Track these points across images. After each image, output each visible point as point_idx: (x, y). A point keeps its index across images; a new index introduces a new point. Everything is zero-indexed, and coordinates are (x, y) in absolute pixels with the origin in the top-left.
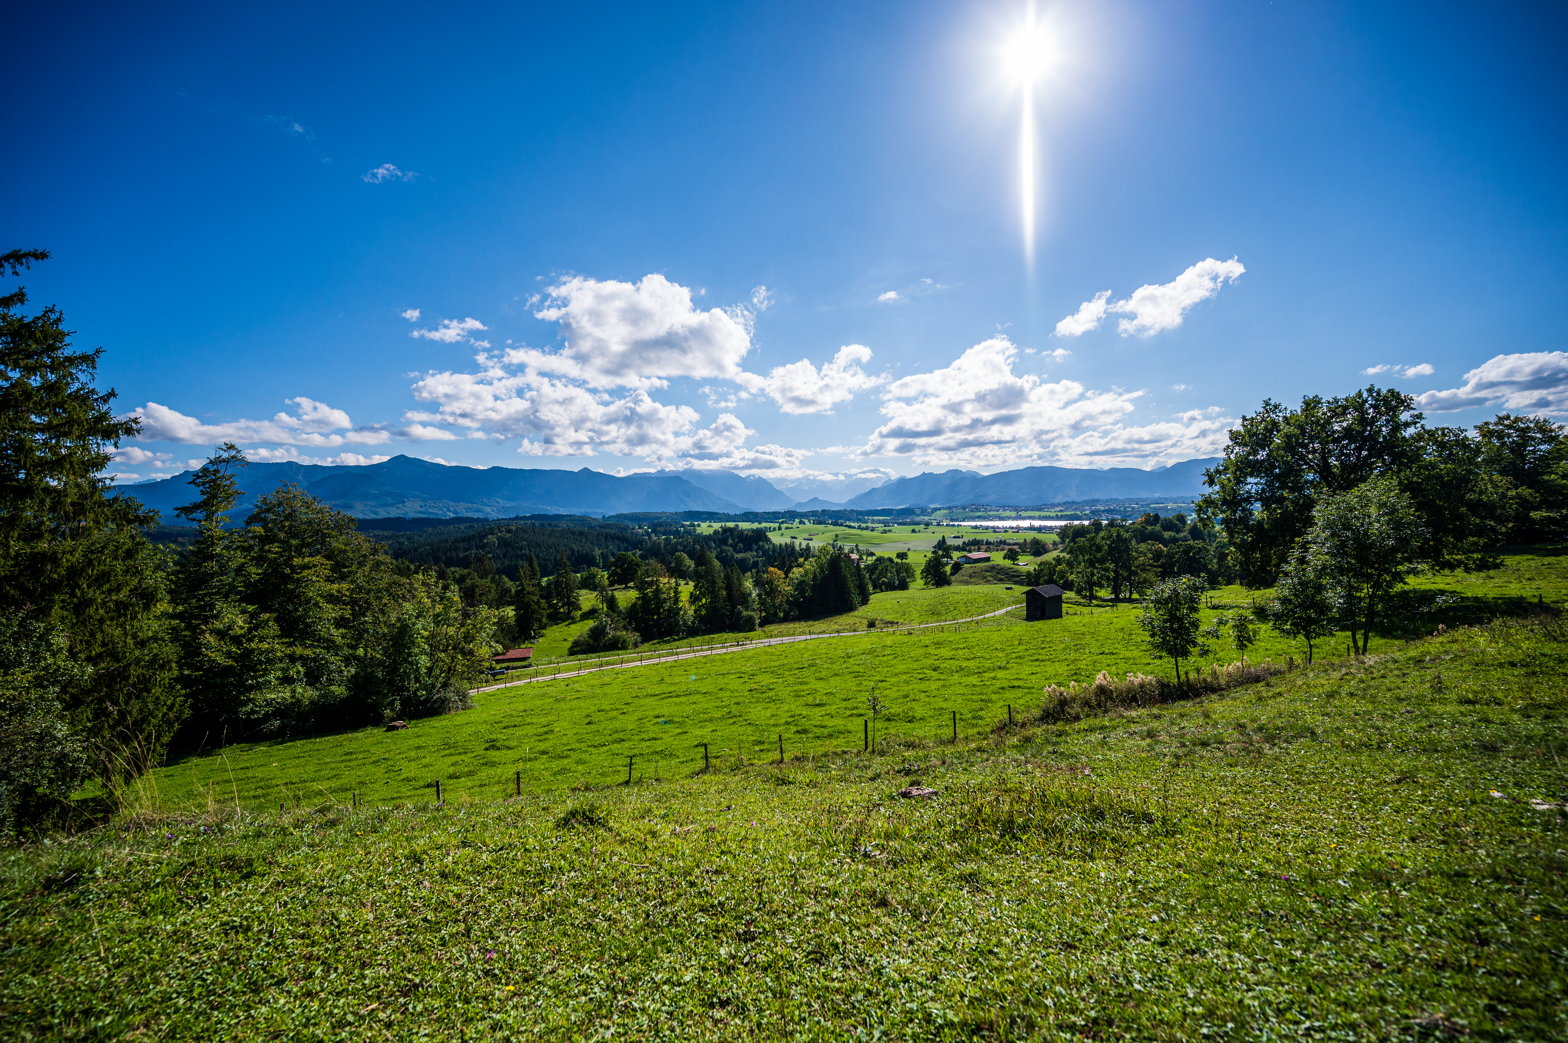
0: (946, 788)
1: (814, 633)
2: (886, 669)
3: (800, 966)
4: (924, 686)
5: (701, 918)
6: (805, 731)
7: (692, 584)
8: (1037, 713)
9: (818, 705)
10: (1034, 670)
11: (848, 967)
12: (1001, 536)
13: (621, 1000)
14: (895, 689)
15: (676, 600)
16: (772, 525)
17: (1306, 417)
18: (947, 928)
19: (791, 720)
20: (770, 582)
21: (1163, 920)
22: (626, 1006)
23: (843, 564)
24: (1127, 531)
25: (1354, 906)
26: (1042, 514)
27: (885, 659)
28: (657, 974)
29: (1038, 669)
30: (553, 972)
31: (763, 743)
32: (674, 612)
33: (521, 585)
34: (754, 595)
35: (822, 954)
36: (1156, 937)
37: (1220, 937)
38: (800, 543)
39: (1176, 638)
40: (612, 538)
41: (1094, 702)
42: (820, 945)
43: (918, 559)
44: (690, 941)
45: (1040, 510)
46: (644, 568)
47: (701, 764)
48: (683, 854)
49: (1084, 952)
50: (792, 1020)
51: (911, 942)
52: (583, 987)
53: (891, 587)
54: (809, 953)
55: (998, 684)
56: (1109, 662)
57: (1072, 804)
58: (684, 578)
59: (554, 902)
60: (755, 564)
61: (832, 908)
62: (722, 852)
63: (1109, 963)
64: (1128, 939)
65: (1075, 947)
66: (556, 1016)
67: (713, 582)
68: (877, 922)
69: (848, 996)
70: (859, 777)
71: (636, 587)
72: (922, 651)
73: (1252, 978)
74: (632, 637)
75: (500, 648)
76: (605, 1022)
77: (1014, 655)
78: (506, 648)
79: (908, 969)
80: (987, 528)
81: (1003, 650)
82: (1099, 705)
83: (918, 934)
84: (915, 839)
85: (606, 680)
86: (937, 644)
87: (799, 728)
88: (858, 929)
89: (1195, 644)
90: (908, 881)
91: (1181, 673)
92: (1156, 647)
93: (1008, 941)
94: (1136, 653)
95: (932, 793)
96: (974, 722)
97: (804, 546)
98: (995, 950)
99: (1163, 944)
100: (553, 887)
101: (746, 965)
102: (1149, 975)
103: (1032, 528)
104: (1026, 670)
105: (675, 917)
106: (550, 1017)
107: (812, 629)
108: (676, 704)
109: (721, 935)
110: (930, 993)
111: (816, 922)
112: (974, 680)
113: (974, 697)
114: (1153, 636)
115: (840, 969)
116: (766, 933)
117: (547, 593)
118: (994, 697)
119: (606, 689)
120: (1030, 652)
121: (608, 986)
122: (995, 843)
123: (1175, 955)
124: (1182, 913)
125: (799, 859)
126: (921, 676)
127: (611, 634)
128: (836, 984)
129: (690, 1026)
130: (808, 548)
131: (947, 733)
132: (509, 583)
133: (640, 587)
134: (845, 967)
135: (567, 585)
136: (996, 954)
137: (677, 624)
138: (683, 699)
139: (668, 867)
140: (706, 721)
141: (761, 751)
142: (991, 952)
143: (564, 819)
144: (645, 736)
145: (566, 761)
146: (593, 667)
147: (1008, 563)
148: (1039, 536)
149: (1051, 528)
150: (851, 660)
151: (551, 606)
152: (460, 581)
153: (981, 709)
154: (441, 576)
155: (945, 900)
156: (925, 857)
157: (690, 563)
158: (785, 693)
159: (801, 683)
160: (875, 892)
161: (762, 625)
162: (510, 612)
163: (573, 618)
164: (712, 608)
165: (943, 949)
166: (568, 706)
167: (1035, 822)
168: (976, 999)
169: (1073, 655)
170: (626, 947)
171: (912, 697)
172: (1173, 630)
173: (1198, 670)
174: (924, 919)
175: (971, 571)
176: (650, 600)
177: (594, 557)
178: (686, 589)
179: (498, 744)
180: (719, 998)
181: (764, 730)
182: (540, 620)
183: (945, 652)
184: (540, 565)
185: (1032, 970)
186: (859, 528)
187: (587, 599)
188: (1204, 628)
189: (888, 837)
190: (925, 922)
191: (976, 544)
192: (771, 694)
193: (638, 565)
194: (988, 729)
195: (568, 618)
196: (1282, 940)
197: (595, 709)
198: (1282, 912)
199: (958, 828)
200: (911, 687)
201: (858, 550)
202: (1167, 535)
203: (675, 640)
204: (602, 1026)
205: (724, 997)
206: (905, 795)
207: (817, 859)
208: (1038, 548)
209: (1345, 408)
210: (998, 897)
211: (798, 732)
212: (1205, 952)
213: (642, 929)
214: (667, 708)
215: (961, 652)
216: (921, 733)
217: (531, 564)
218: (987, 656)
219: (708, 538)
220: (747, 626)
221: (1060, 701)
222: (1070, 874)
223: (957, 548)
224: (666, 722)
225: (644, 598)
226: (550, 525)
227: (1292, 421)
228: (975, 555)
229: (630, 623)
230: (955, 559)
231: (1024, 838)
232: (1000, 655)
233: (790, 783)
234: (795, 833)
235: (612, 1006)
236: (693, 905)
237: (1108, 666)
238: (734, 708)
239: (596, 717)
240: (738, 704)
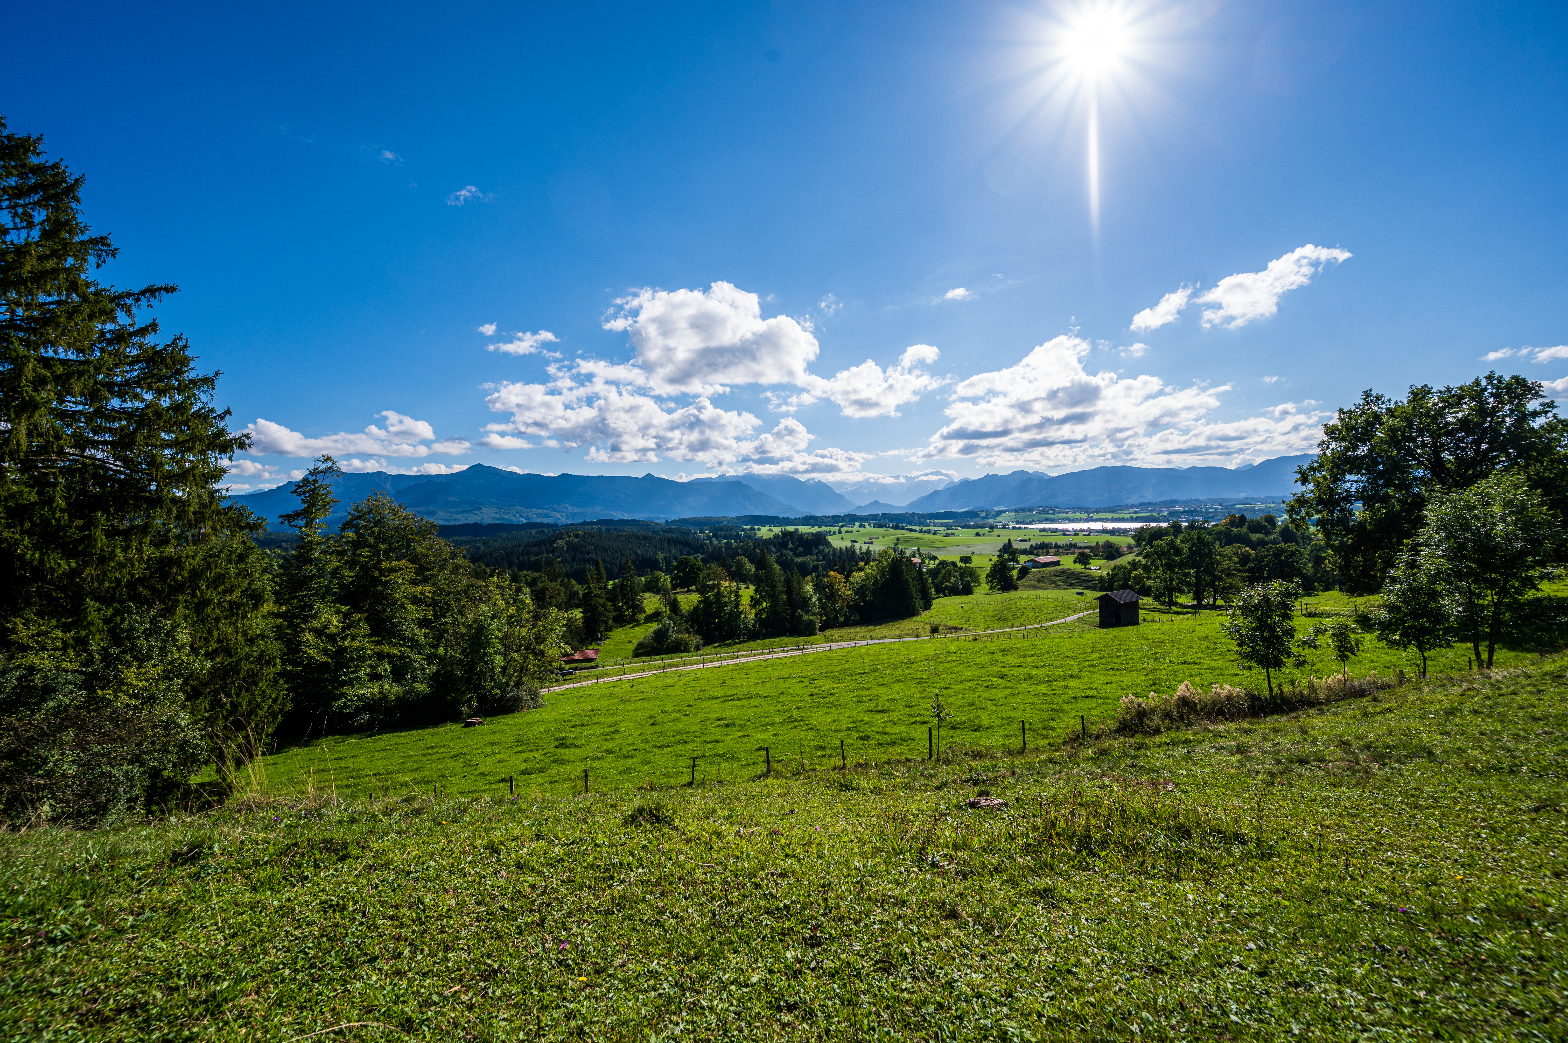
0: (1017, 799)
1: (875, 638)
2: (950, 676)
3: (868, 975)
4: (990, 694)
5: (766, 920)
6: (867, 738)
7: (752, 588)
8: (1113, 724)
9: (880, 711)
10: (1109, 679)
11: (918, 979)
12: (1071, 539)
13: (690, 998)
14: (960, 696)
15: (737, 604)
16: (833, 529)
17: (1414, 408)
18: (1022, 944)
19: (853, 725)
20: (831, 586)
21: (1260, 948)
22: (694, 1003)
23: (904, 568)
24: (1210, 534)
25: (1488, 945)
26: (1116, 516)
27: (949, 665)
28: (724, 973)
29: (1113, 679)
30: (623, 965)
31: (823, 748)
32: (735, 615)
33: (589, 588)
34: (814, 599)
35: (891, 964)
36: (1253, 966)
37: (1328, 971)
38: (860, 547)
39: (1267, 648)
40: (675, 542)
41: (1175, 714)
42: (888, 954)
43: (983, 563)
44: (756, 943)
45: (1113, 512)
46: (705, 572)
47: (762, 768)
48: (748, 855)
49: (1172, 977)
50: (861, 1028)
51: (983, 957)
52: (652, 982)
53: (954, 592)
54: (877, 962)
55: (1070, 693)
56: (1192, 672)
57: (1155, 821)
58: (745, 582)
59: (624, 897)
60: (815, 568)
61: (900, 917)
62: (787, 856)
63: (1201, 991)
64: (1221, 967)
65: (1162, 972)
66: (628, 1009)
67: (773, 586)
68: (947, 933)
69: (918, 1008)
70: (925, 785)
71: (698, 591)
72: (987, 658)
73: (1368, 1018)
74: (694, 639)
75: (568, 649)
76: (674, 1018)
77: (1087, 664)
78: (575, 649)
79: (981, 985)
80: (1056, 531)
81: (1075, 658)
82: (1182, 718)
83: (990, 949)
84: (985, 850)
85: (669, 681)
86: (1003, 650)
87: (861, 734)
88: (927, 940)
89: (1289, 654)
90: (979, 894)
91: (1273, 685)
92: (1245, 656)
93: (1088, 961)
94: (1222, 663)
95: (1002, 804)
96: (1045, 732)
97: (864, 550)
98: (1074, 970)
99: (1261, 974)
100: (622, 882)
101: (813, 970)
102: (1247, 1007)
103: (1104, 531)
104: (1100, 679)
105: (741, 918)
106: (621, 1010)
107: (874, 634)
108: (738, 707)
109: (787, 939)
110: (1005, 1010)
111: (883, 931)
112: (1043, 688)
113: (1044, 706)
114: (1240, 645)
115: (909, 980)
116: (832, 939)
117: (612, 596)
118: (1066, 707)
119: (670, 691)
120: (1104, 660)
121: (676, 983)
122: (1071, 859)
123: (1276, 986)
124: (1283, 943)
125: (865, 866)
126: (987, 684)
127: (674, 637)
128: (906, 995)
129: (758, 1028)
130: (869, 551)
131: (1016, 743)
132: (577, 587)
133: (702, 591)
134: (915, 978)
135: (632, 588)
136: (1075, 974)
137: (738, 627)
138: (744, 702)
139: (733, 868)
140: (767, 724)
141: (823, 756)
142: (1069, 971)
143: (632, 816)
144: (708, 739)
145: (631, 761)
146: (656, 668)
147: (1079, 567)
148: (1113, 539)
149: (1125, 532)
150: (913, 666)
151: (617, 608)
152: (532, 584)
153: (1052, 719)
154: (515, 579)
155: (1018, 915)
156: (996, 870)
157: (750, 568)
158: (846, 698)
159: (863, 689)
160: (944, 903)
161: (822, 629)
162: (578, 614)
163: (637, 621)
164: (772, 612)
165: (1018, 965)
166: (633, 706)
167: (1113, 839)
168: (1055, 1019)
169: (1151, 665)
170: (694, 945)
171: (978, 705)
172: (1263, 639)
173: (1293, 683)
174: (997, 933)
175: (1039, 575)
176: (712, 603)
177: (657, 561)
178: (747, 593)
179: (567, 743)
180: (786, 1001)
181: (826, 736)
182: (606, 623)
183: (1012, 659)
184: (606, 569)
185: (1115, 993)
186: (921, 531)
187: (651, 602)
188: (1299, 637)
189: (956, 847)
190: (998, 937)
191: (1044, 548)
192: (832, 699)
193: (700, 569)
194: (1060, 741)
195: (632, 621)
196: (1402, 979)
197: (659, 710)
198: (1400, 948)
199: (1030, 841)
200: (977, 695)
201: (920, 554)
202: (1255, 537)
203: (736, 643)
204: (671, 1022)
205: (791, 1001)
206: (973, 805)
207: (883, 867)
208: (1111, 552)
209: (1460, 398)
210: (1076, 914)
211: (860, 738)
212: (1311, 986)
213: (708, 928)
214: (729, 711)
215: (1029, 660)
216: (988, 743)
217: (598, 568)
218: (1058, 664)
219: (769, 542)
220: (807, 630)
222: (1154, 895)
223: (1024, 552)
224: (727, 726)
225: (706, 601)
226: (615, 530)
227: (1397, 413)
228: (1043, 559)
229: (692, 627)
230: (1022, 563)
231: (1103, 854)
232: (1072, 663)
233: (853, 789)
234: (859, 840)
235: (680, 1002)
236: (759, 906)
237: (1191, 676)
238: (795, 713)
239: (660, 718)
240: (799, 708)
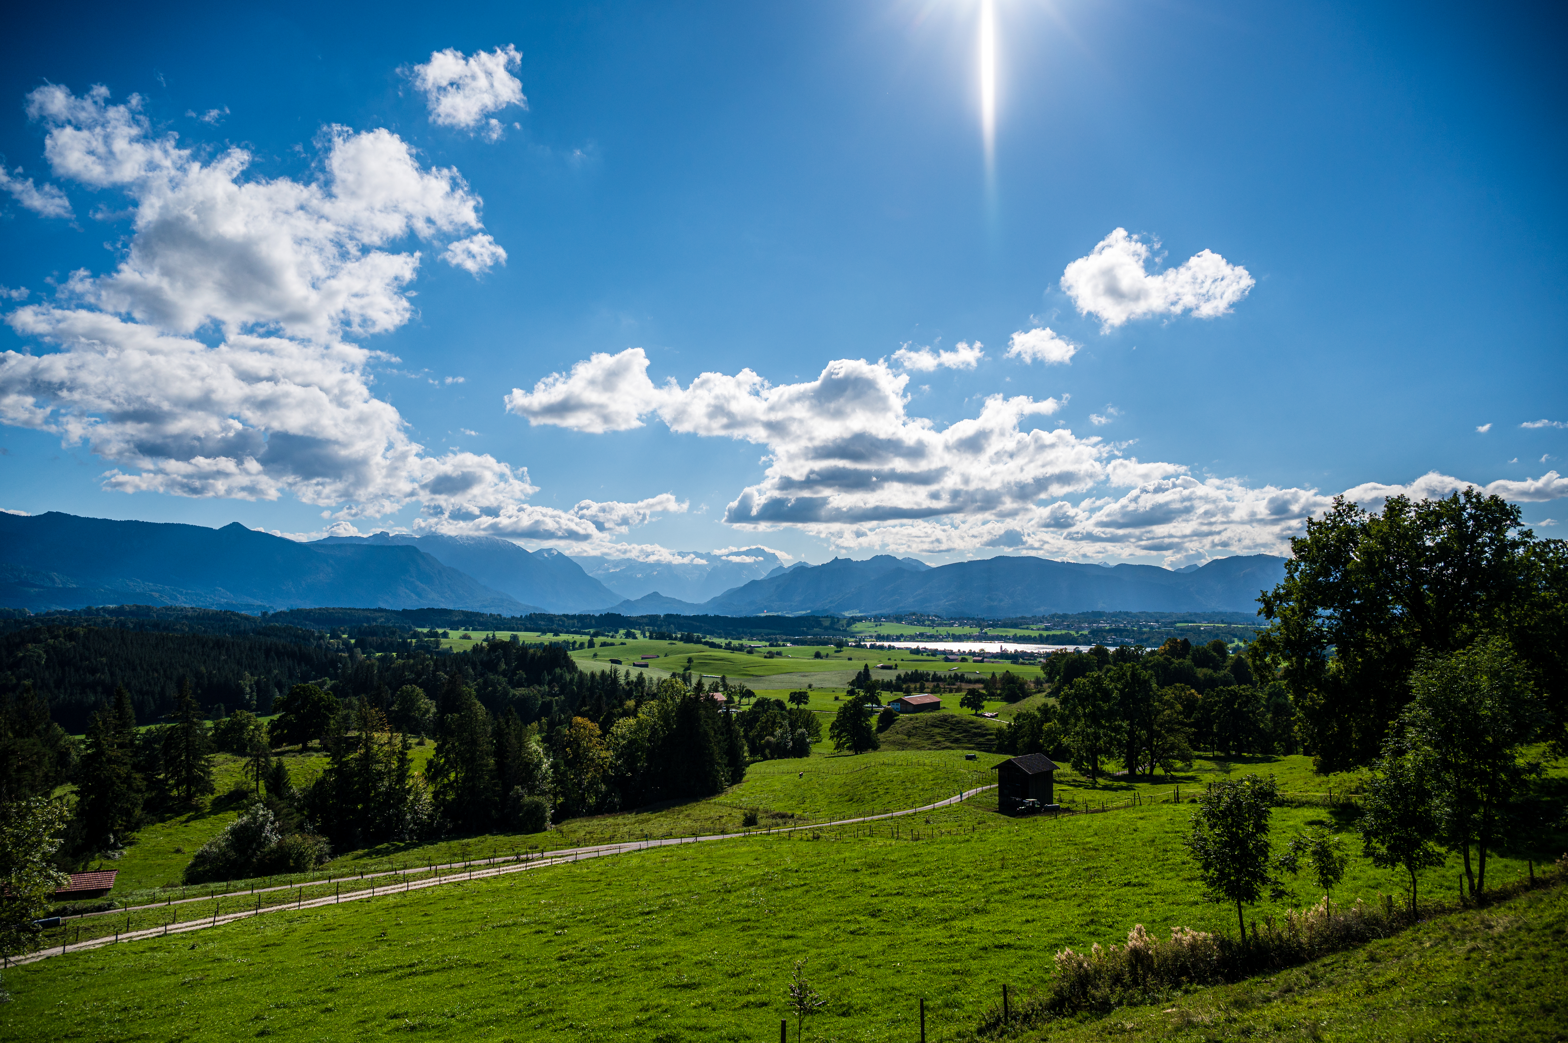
1: (652, 837)
2: (793, 915)
4: (858, 945)
7: (432, 744)
8: (1044, 996)
9: (686, 986)
10: (1030, 914)
12: (957, 668)
14: (813, 952)
15: (402, 775)
16: (578, 638)
17: (1391, 527)
19: (643, 1016)
20: (575, 743)
23: (700, 710)
24: (1144, 665)
26: (1019, 633)
27: (790, 894)
29: (1035, 913)
32: (397, 797)
34: (545, 766)
38: (627, 672)
39: (1238, 872)
41: (1128, 978)
43: (825, 705)
45: (1015, 626)
46: (342, 714)
53: (780, 752)
55: (978, 941)
58: (417, 734)
60: (546, 709)
67: (472, 742)
71: (326, 750)
74: (314, 846)
77: (997, 887)
80: (935, 653)
81: (979, 879)
82: (1135, 983)
86: (871, 866)
89: (1265, 881)
91: (1246, 925)
92: (1211, 883)
94: (1176, 884)
96: (948, 1012)
97: (633, 677)
103: (1003, 656)
107: (649, 829)
108: (427, 989)
112: (936, 933)
113: (943, 966)
114: (1206, 867)
117: (145, 759)
118: (974, 965)
120: (1019, 882)
126: (853, 927)
127: (274, 840)
130: (641, 681)
131: (908, 1034)
135: (189, 743)
137: (400, 820)
138: (436, 978)
140: (488, 1023)
147: (967, 712)
148: (1015, 669)
149: (1031, 658)
151: (153, 784)
153: (956, 988)
157: (427, 706)
158: (624, 962)
159: (651, 943)
161: (556, 821)
163: (196, 809)
164: (466, 789)
169: (1085, 889)
171: (843, 967)
172: (1234, 858)
173: (1269, 921)
175: (909, 725)
176: (352, 774)
178: (422, 754)
182: (129, 813)
183: (886, 882)
186: (728, 647)
187: (227, 772)
188: (1275, 855)
191: (917, 680)
192: (600, 965)
193: (330, 709)
194: (973, 1026)
195: (186, 809)
197: (269, 1001)
200: (839, 948)
201: (726, 687)
202: (1201, 672)
203: (398, 851)
208: (1012, 689)
209: (1439, 516)
215: (911, 881)
217: (119, 705)
218: (955, 890)
220: (529, 823)
221: (1080, 976)
223: (888, 687)
224: (413, 1029)
225: (340, 769)
227: (1373, 532)
228: (916, 698)
229: (311, 819)
230: (885, 704)
232: (974, 887)
237: (1139, 906)
238: (536, 995)
239: (272, 1019)
240: (542, 986)
